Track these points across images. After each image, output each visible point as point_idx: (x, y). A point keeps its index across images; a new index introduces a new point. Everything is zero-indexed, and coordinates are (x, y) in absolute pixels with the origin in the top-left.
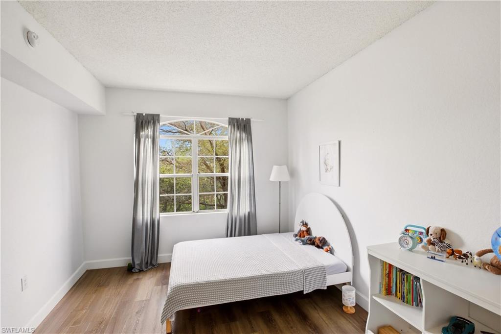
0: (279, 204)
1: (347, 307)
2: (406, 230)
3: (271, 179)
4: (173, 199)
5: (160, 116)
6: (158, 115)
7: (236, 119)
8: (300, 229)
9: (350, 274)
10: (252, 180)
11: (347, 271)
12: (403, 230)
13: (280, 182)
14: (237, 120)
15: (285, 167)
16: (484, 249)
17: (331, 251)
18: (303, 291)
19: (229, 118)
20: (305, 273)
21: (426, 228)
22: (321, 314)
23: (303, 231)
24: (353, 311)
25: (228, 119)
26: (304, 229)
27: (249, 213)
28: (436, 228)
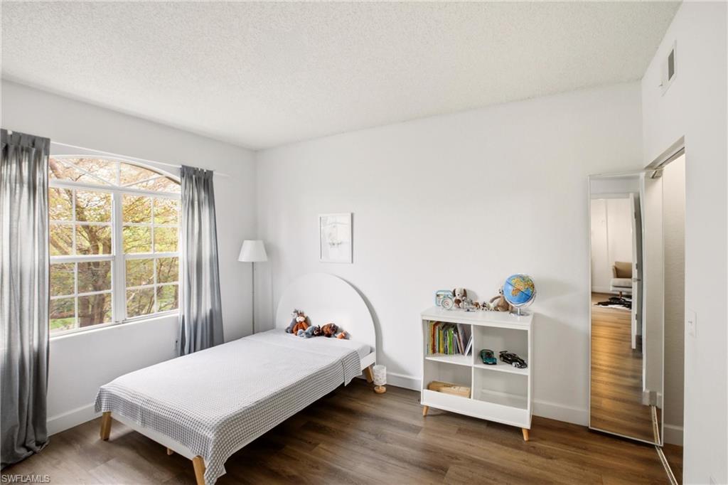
0: (251, 294)
1: (379, 386)
2: (438, 296)
3: (240, 260)
4: (72, 305)
5: (51, 142)
6: (47, 141)
7: (193, 168)
8: (295, 320)
9: (374, 354)
10: (215, 261)
11: (371, 352)
12: (435, 296)
13: (253, 263)
14: (195, 171)
15: (261, 242)
16: (493, 297)
17: (345, 337)
18: (344, 383)
19: (183, 166)
20: (343, 362)
21: (452, 291)
22: (362, 403)
23: (301, 323)
24: (384, 389)
25: (181, 167)
26: (300, 319)
27: (211, 311)
28: (461, 290)
